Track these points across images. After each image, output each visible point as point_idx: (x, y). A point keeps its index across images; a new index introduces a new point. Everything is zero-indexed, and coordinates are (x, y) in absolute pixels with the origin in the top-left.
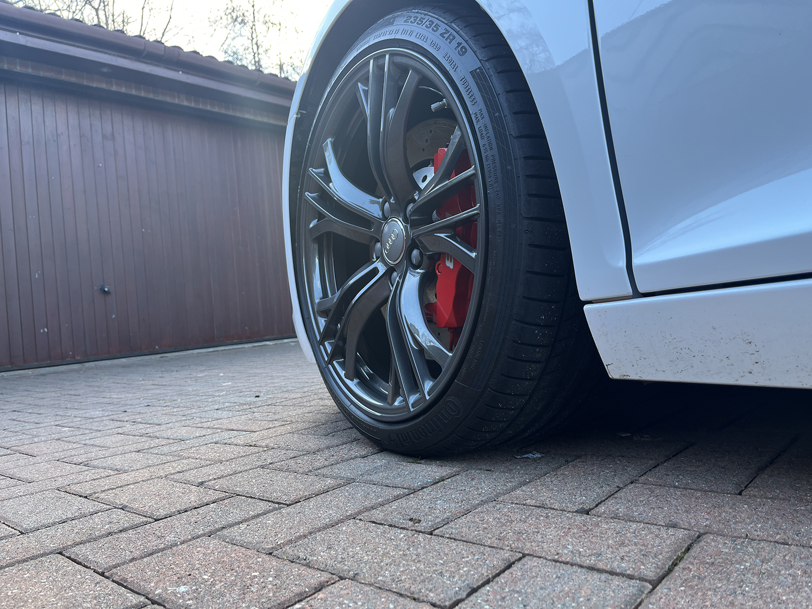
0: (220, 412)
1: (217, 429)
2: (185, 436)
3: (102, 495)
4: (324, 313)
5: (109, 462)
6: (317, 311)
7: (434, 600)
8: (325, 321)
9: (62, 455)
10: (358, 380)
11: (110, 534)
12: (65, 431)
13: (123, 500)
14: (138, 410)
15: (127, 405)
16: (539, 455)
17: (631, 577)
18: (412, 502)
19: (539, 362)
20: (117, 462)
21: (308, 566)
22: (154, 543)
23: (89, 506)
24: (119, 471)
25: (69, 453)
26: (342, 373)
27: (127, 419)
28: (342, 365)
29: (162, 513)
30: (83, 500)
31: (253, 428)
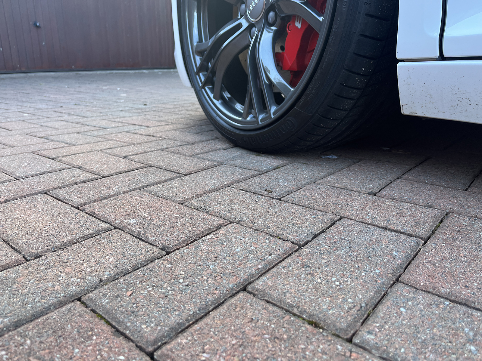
0: (124, 113)
1: (125, 123)
2: (105, 126)
3: (64, 159)
4: (200, 53)
5: (61, 138)
6: (195, 51)
7: (293, 240)
8: (200, 59)
9: (28, 131)
10: (222, 101)
11: (75, 184)
12: (26, 116)
13: (79, 163)
14: (70, 106)
15: (61, 103)
16: (335, 157)
17: (410, 235)
18: (263, 179)
19: (353, 100)
20: (66, 138)
21: (208, 212)
22: (106, 192)
23: (57, 165)
24: (70, 144)
25: (32, 130)
26: (212, 96)
27: (64, 112)
28: (212, 90)
29: (105, 173)
30: (52, 161)
31: (148, 125)
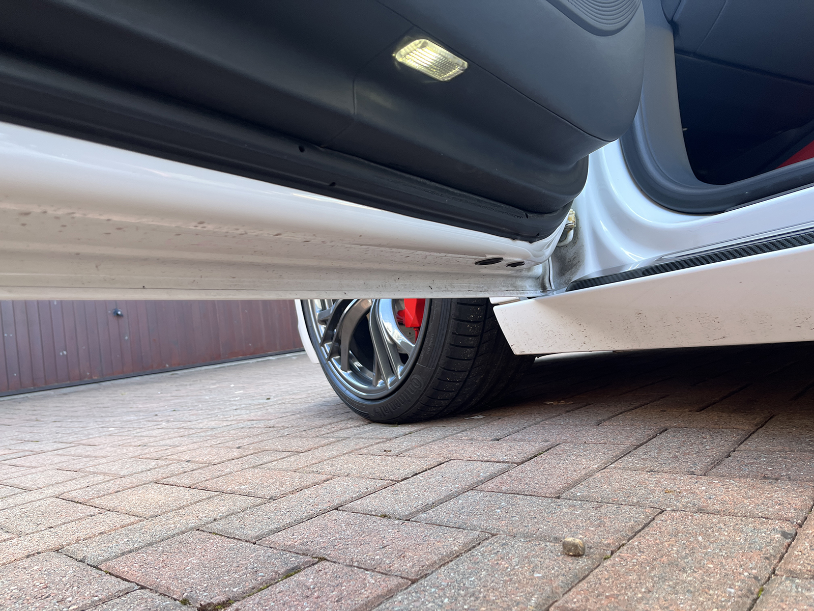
0: (238, 411)
1: (239, 420)
2: (216, 426)
3: (169, 457)
4: (323, 322)
5: (162, 443)
6: (318, 320)
7: (394, 479)
8: (324, 328)
10: (351, 371)
11: (186, 472)
12: (111, 430)
13: (186, 458)
14: (168, 414)
16: (482, 417)
17: (507, 462)
18: (388, 444)
19: (473, 347)
20: (168, 442)
22: (217, 473)
23: (162, 463)
24: (174, 446)
26: (339, 368)
27: (160, 419)
28: (339, 361)
30: (156, 460)
31: (269, 418)
